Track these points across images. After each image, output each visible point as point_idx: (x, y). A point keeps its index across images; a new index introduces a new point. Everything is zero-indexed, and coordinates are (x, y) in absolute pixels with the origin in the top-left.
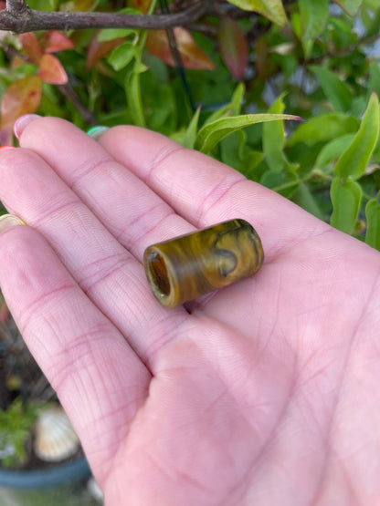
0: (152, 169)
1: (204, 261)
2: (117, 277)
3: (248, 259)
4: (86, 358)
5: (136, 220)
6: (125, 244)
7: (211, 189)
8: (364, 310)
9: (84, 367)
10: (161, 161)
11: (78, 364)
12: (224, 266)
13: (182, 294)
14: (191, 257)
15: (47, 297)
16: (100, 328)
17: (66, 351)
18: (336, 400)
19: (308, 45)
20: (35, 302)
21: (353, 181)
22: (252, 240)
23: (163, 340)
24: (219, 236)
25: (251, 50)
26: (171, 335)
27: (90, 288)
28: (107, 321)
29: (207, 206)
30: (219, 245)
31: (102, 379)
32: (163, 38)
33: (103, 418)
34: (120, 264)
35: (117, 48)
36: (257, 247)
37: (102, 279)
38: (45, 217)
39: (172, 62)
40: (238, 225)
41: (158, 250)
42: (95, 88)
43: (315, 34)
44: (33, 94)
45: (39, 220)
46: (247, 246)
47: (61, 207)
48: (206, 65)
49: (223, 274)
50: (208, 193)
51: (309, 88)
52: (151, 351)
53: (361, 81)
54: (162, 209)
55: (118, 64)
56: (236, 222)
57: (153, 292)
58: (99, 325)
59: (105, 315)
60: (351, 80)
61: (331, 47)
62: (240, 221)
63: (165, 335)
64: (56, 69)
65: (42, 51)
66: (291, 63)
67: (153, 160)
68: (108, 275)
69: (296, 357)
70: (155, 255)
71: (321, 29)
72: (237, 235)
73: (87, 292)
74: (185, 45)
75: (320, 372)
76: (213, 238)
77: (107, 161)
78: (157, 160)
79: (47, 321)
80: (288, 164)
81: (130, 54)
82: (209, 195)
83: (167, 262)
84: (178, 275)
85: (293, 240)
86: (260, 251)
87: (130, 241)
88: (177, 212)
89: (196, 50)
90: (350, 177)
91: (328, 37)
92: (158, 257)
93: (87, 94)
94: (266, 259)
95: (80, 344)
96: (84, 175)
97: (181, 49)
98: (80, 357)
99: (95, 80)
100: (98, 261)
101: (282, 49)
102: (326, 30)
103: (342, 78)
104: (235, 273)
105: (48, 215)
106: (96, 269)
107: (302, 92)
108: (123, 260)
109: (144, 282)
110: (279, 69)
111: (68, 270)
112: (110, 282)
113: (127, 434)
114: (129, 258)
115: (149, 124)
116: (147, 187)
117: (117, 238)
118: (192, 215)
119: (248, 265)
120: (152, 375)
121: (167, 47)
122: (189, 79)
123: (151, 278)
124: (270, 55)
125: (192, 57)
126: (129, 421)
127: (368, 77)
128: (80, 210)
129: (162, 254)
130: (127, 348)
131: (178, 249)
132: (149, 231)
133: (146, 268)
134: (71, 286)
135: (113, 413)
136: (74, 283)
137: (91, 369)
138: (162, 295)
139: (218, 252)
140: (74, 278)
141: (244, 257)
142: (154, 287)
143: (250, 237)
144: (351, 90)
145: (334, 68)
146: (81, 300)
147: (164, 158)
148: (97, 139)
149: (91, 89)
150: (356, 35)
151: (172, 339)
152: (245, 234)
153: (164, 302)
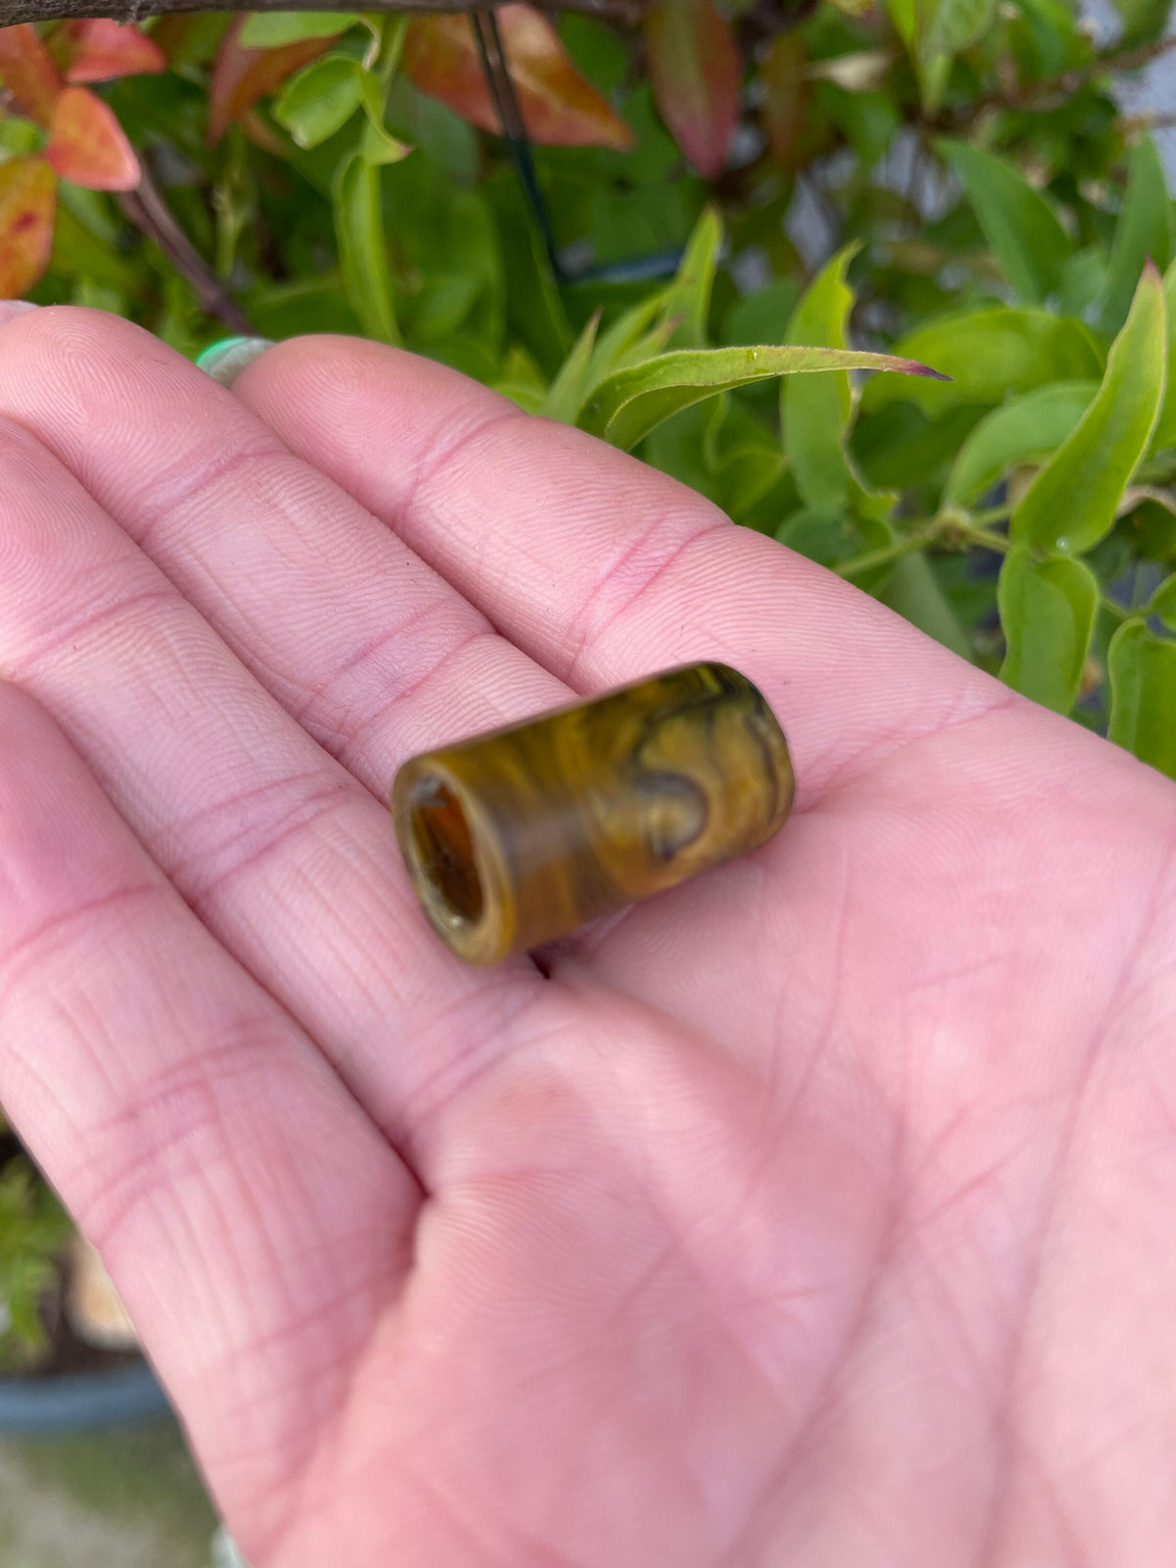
0: (417, 483)
1: (600, 810)
2: (300, 853)
3: (745, 801)
4: (200, 1139)
5: (363, 655)
6: (325, 733)
7: (614, 557)
8: (1125, 977)
9: (194, 1168)
10: (446, 458)
11: (172, 1159)
12: (666, 826)
13: (524, 919)
14: (556, 794)
15: (62, 930)
16: (246, 1034)
17: (130, 1114)
18: (1031, 1275)
19: (935, 70)
20: (24, 942)
21: (1069, 557)
22: (759, 739)
23: (459, 1073)
24: (651, 725)
25: (750, 70)
26: (487, 1052)
27: (207, 893)
28: (268, 1006)
29: (601, 611)
30: (650, 757)
31: (254, 1212)
32: (462, 35)
33: (259, 1344)
34: (309, 811)
35: (305, 73)
36: (773, 759)
37: (248, 862)
38: (51, 646)
39: (493, 121)
40: (713, 685)
41: (442, 773)
42: (237, 194)
43: (961, 36)
44: (26, 221)
45: (33, 657)
46: (740, 754)
47: (108, 614)
48: (599, 130)
49: (660, 853)
50: (605, 568)
51: (932, 201)
52: (417, 1108)
53: (1095, 192)
54: (451, 616)
55: (308, 127)
56: (706, 675)
57: (424, 909)
58: (243, 1023)
59: (263, 983)
60: (1063, 187)
61: (1007, 76)
62: (718, 670)
63: (466, 1053)
64: (104, 140)
65: (59, 80)
66: (879, 122)
67: (423, 453)
68: (268, 849)
69: (900, 1130)
70: (433, 787)
71: (982, 21)
72: (710, 719)
73: (197, 905)
74: (531, 64)
75: (978, 1182)
76: (628, 731)
77: (264, 453)
78: (433, 456)
79: (61, 1012)
80: (863, 487)
81: (349, 95)
82: (609, 576)
83: (475, 815)
84: (513, 860)
85: (889, 735)
86: (782, 774)
87: (340, 727)
88: (499, 629)
89: (572, 80)
90: (1062, 544)
91: (1001, 44)
92: (444, 794)
93: (212, 214)
94: (800, 799)
95: (177, 1090)
96: (182, 500)
97: (518, 74)
98: (177, 1136)
99: (236, 173)
100: (234, 800)
101: (852, 71)
102: (997, 19)
103: (1035, 179)
104: (703, 847)
105: (61, 640)
106: (228, 825)
107: (909, 212)
108: (318, 796)
109: (394, 871)
110: (839, 139)
111: (133, 830)
112: (276, 873)
113: (340, 1400)
114: (341, 788)
115: (410, 333)
116: (397, 545)
117: (298, 715)
118: (553, 640)
119: (742, 821)
120: (421, 1192)
121: (474, 65)
122: (544, 174)
123: (416, 859)
124: (813, 90)
125: (556, 104)
126: (348, 1354)
127: (1119, 179)
128: (173, 624)
129: (458, 788)
130: (336, 1100)
131: (512, 769)
132: (406, 692)
133: (399, 825)
134: (146, 889)
135: (293, 1328)
136: (156, 878)
137: (219, 1177)
138: (456, 921)
139: (649, 781)
140: (154, 859)
141: (730, 792)
142: (428, 892)
143: (751, 727)
144: (1065, 219)
145: (1013, 145)
146: (180, 933)
147: (458, 447)
148: (231, 381)
149: (223, 199)
150: (1087, 39)
151: (490, 1066)
152: (733, 717)
153: (458, 942)
